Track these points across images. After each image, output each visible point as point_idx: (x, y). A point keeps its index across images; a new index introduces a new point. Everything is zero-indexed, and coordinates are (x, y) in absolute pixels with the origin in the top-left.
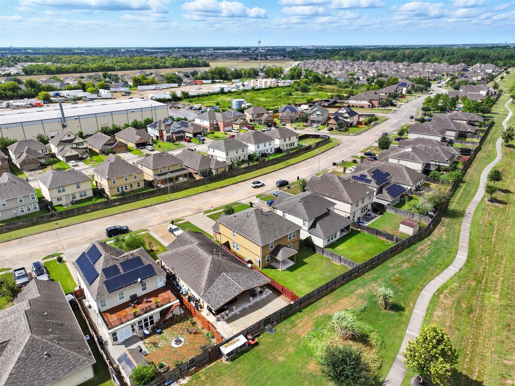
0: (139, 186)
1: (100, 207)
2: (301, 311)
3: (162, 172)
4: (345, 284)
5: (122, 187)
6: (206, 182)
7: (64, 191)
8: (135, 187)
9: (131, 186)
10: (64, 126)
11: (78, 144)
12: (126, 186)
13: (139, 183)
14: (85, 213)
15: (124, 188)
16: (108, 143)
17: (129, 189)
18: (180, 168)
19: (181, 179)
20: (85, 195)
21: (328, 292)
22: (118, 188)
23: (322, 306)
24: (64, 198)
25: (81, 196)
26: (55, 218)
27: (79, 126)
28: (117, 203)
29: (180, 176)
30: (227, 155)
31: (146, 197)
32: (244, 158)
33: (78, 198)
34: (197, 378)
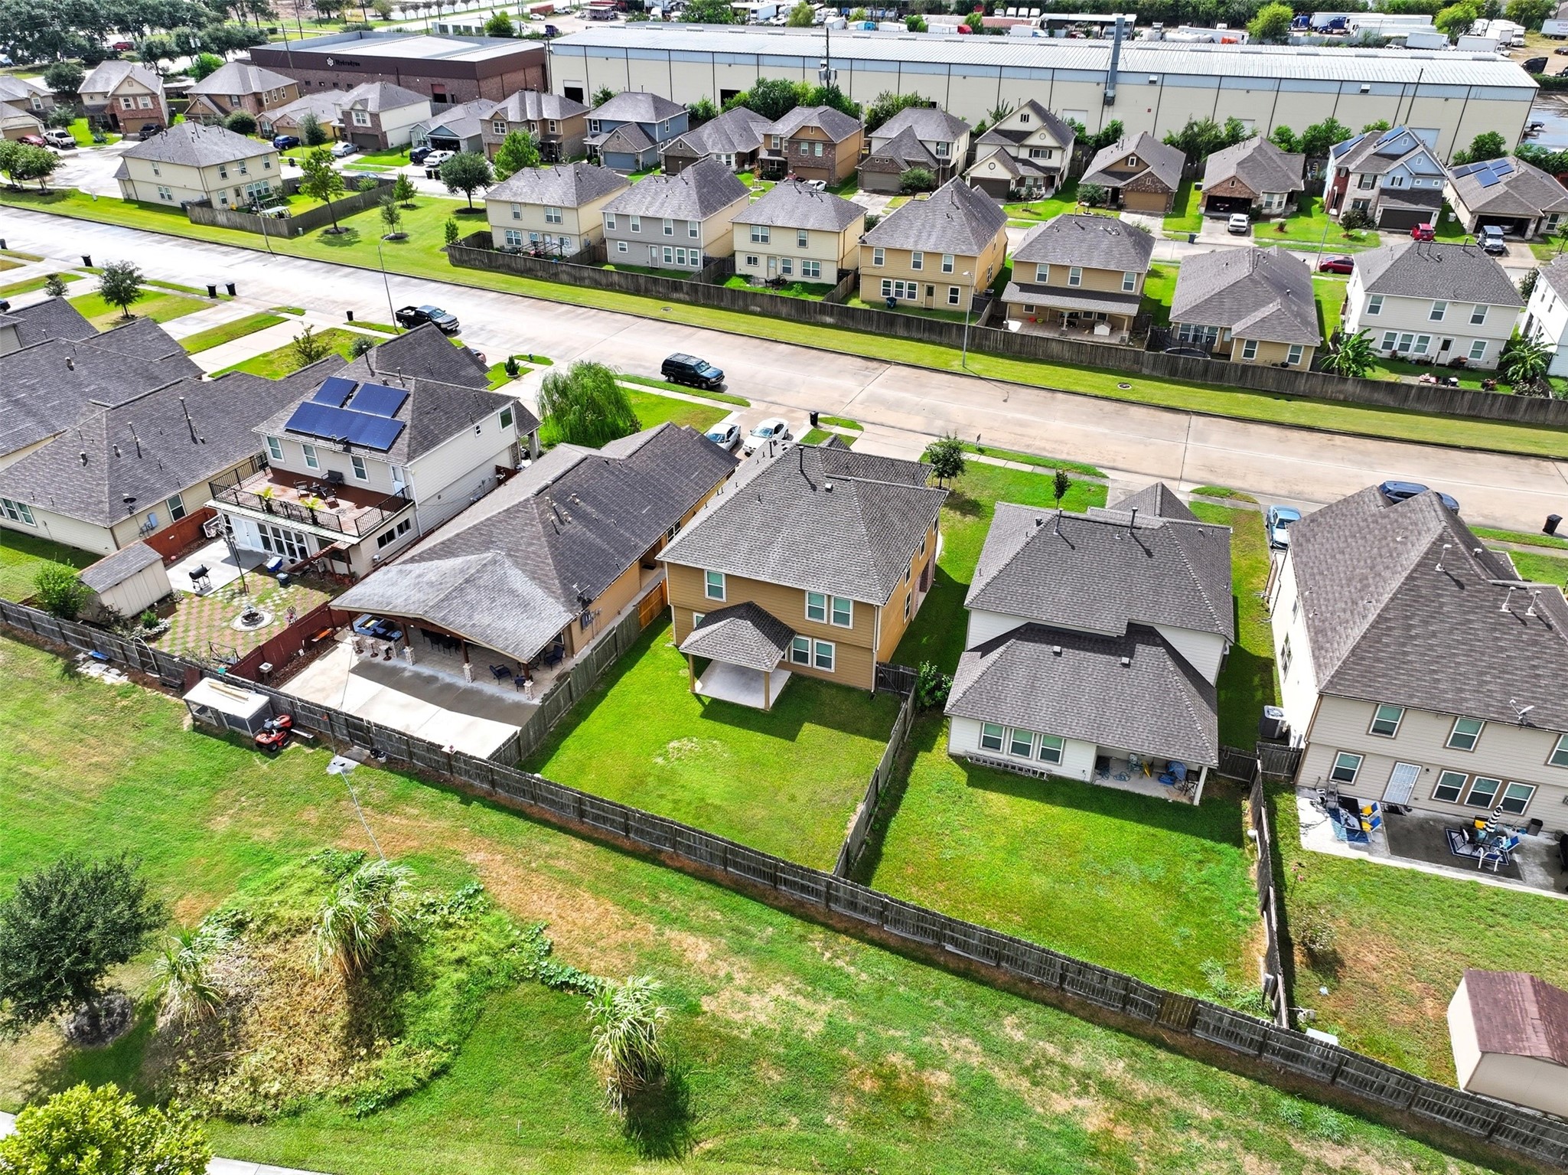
0: (954, 300)
1: (784, 310)
2: (466, 801)
3: (1078, 286)
4: (719, 885)
5: (899, 286)
6: (1146, 371)
7: (765, 239)
8: (941, 300)
9: (930, 291)
10: (1109, 101)
11: (1036, 151)
12: (912, 287)
13: (954, 291)
14: (745, 311)
15: (905, 290)
16: (1116, 169)
17: (920, 299)
18: (1123, 291)
19: (1102, 331)
20: (816, 273)
21: (627, 844)
22: (887, 284)
23: (528, 849)
24: (762, 261)
25: (806, 272)
26: (681, 296)
27: (1154, 111)
28: (829, 320)
29: (1102, 317)
30: (1374, 309)
31: (915, 335)
32: (1476, 353)
33: (796, 275)
34: (124, 694)
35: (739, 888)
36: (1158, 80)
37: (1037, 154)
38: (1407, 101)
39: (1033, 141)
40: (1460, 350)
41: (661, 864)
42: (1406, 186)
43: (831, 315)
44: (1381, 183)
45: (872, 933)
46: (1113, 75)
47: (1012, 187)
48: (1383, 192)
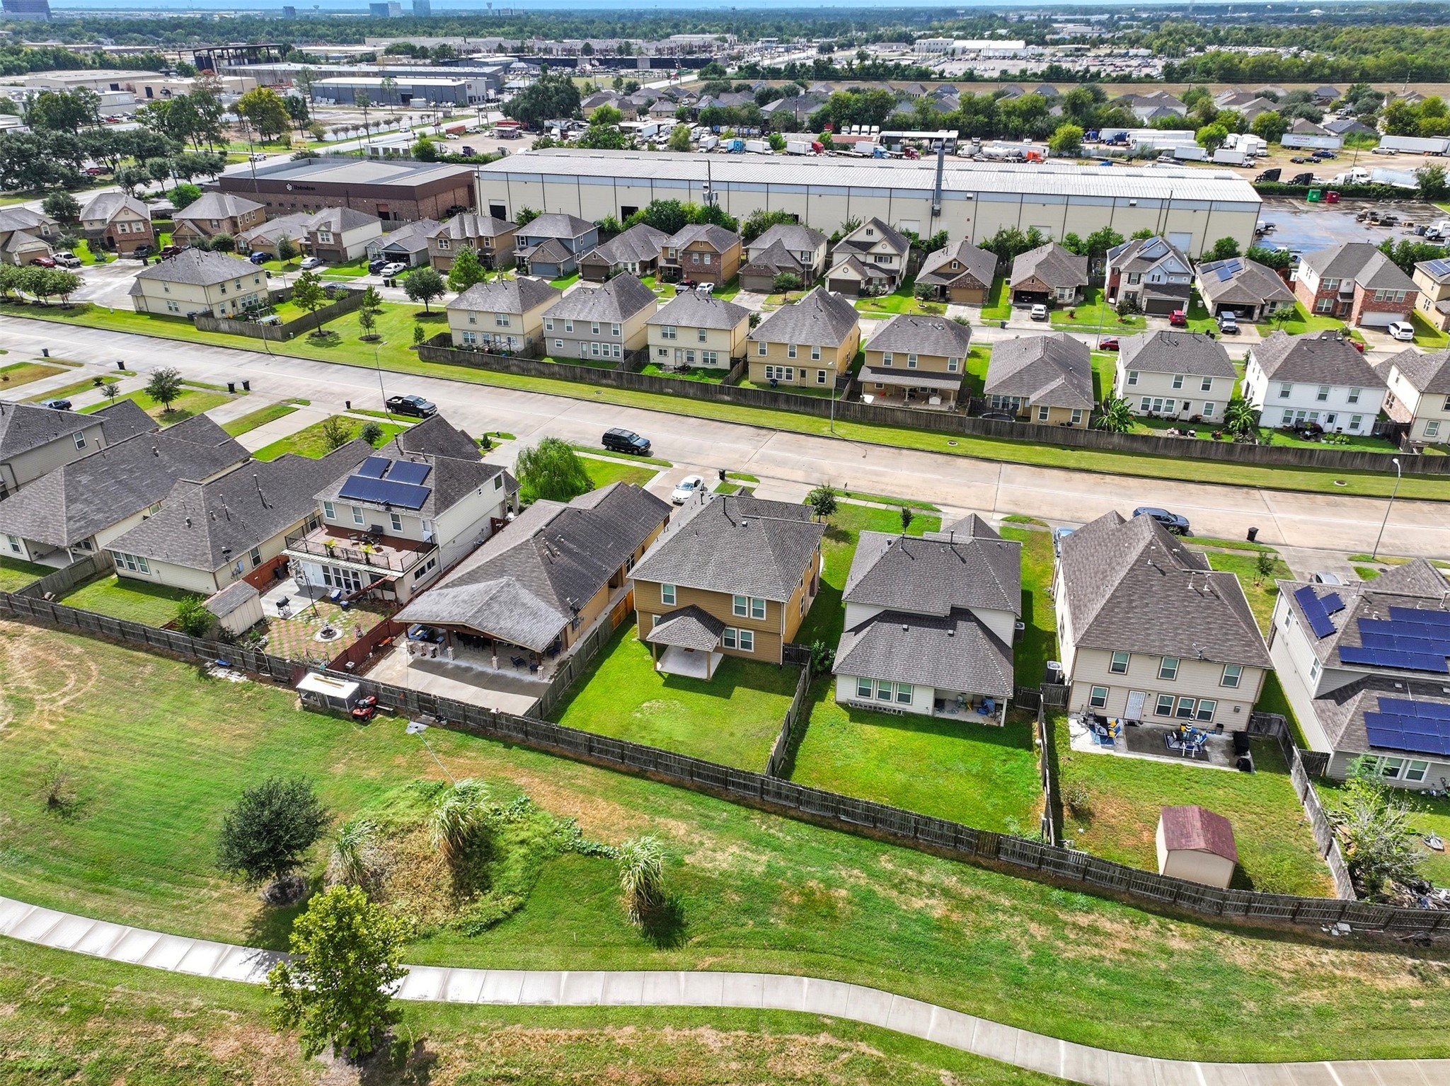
0: (821, 380)
1: (691, 392)
2: (508, 746)
3: (915, 368)
5: (779, 370)
6: (968, 432)
7: (673, 336)
8: (812, 380)
9: (803, 374)
10: (936, 213)
11: (880, 257)
12: (789, 371)
13: (822, 374)
14: (661, 393)
15: (784, 373)
16: (943, 271)
17: (796, 380)
18: (948, 371)
19: (935, 401)
20: (713, 361)
22: (770, 369)
24: (671, 352)
25: (706, 361)
26: (610, 382)
27: (972, 220)
28: (727, 398)
29: (935, 391)
30: (1132, 381)
31: (793, 408)
32: (1208, 412)
33: (698, 363)
34: (246, 688)
35: (702, 791)
36: (974, 197)
37: (881, 259)
38: (1164, 212)
39: (878, 249)
40: (1196, 409)
41: (648, 779)
42: (1163, 281)
43: (728, 395)
44: (1145, 279)
45: (792, 813)
46: (938, 193)
47: (863, 286)
48: (1147, 286)
